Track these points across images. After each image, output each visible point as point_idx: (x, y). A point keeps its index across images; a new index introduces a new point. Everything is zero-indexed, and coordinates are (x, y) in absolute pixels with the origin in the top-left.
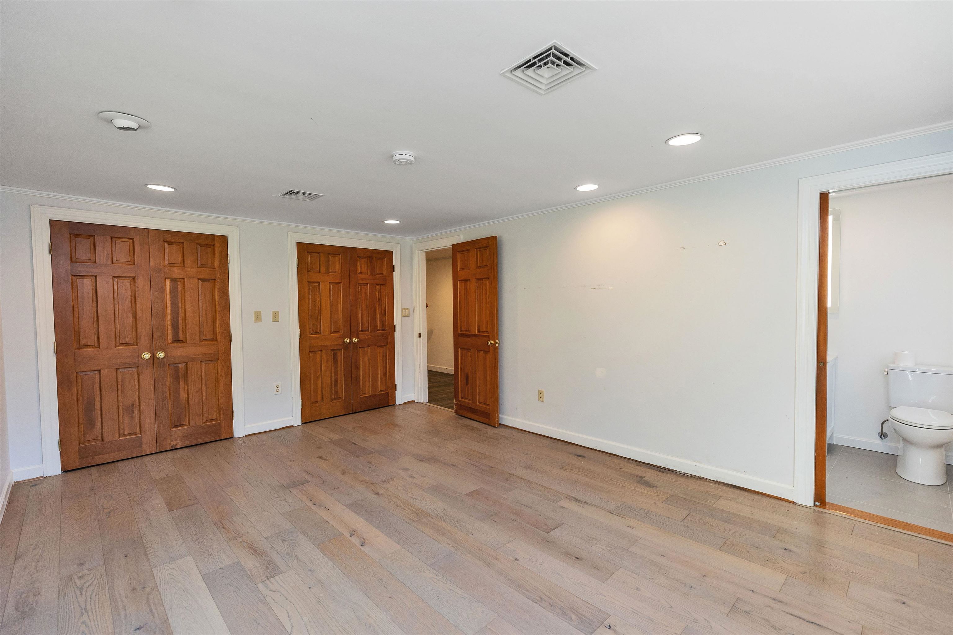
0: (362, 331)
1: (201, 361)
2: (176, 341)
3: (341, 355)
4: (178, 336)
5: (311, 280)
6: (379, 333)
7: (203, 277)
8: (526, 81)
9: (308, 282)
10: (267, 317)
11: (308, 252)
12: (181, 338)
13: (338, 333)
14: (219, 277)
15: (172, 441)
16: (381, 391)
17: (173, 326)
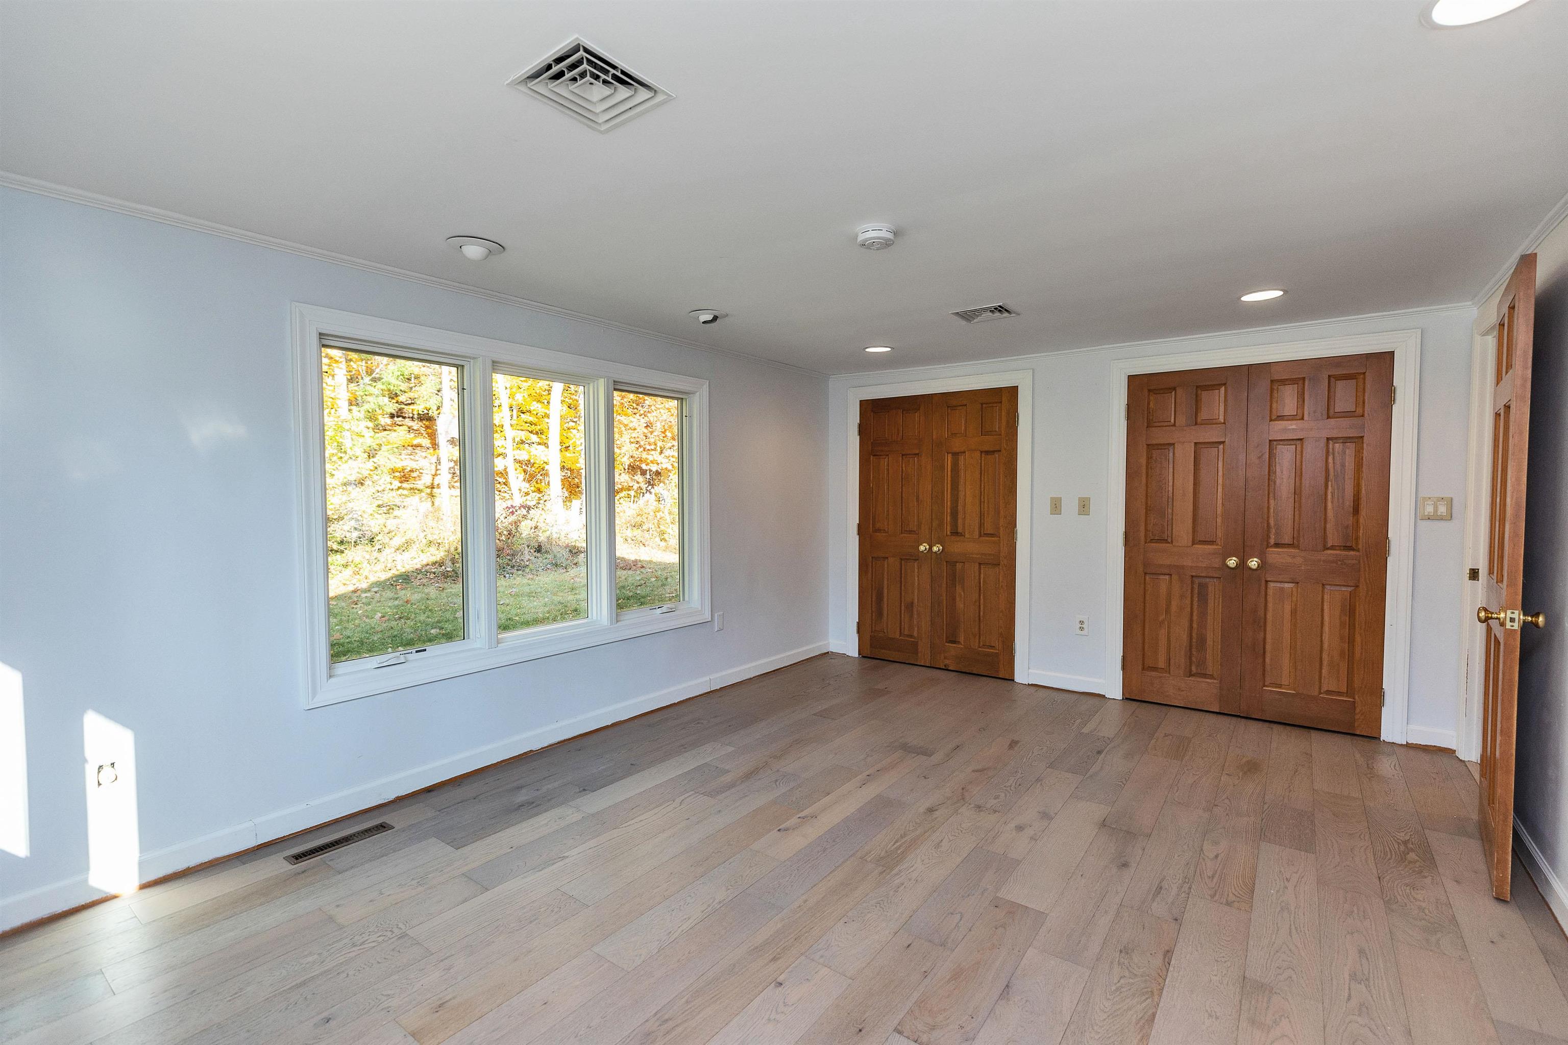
0: (1277, 545)
1: (980, 564)
2: (955, 533)
3: (1214, 589)
4: (957, 527)
5: (1154, 442)
6: (1330, 555)
7: (986, 449)
8: (630, 108)
9: (1148, 445)
10: (1070, 506)
11: (1149, 391)
12: (960, 530)
13: (1213, 544)
14: (1005, 447)
15: (945, 658)
16: (1328, 692)
17: (952, 513)
